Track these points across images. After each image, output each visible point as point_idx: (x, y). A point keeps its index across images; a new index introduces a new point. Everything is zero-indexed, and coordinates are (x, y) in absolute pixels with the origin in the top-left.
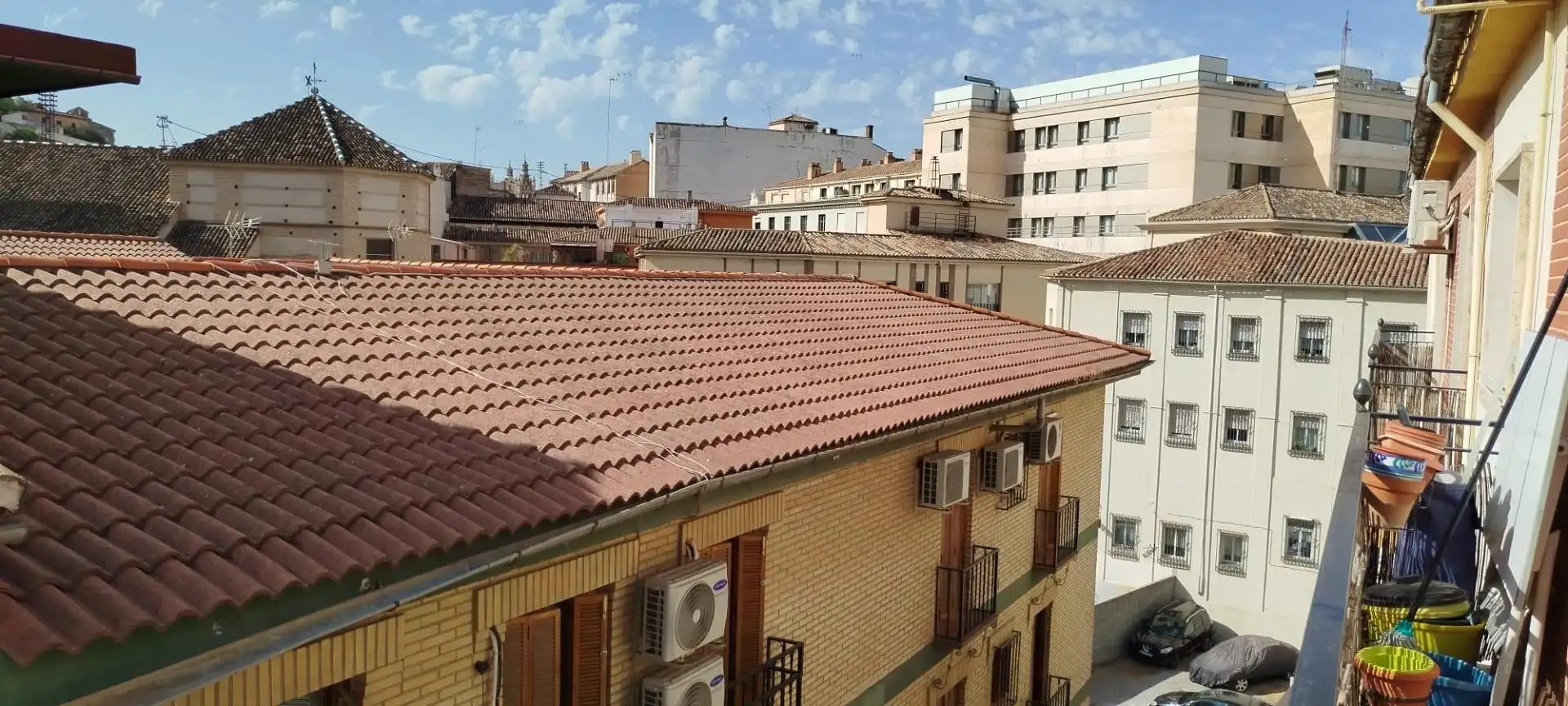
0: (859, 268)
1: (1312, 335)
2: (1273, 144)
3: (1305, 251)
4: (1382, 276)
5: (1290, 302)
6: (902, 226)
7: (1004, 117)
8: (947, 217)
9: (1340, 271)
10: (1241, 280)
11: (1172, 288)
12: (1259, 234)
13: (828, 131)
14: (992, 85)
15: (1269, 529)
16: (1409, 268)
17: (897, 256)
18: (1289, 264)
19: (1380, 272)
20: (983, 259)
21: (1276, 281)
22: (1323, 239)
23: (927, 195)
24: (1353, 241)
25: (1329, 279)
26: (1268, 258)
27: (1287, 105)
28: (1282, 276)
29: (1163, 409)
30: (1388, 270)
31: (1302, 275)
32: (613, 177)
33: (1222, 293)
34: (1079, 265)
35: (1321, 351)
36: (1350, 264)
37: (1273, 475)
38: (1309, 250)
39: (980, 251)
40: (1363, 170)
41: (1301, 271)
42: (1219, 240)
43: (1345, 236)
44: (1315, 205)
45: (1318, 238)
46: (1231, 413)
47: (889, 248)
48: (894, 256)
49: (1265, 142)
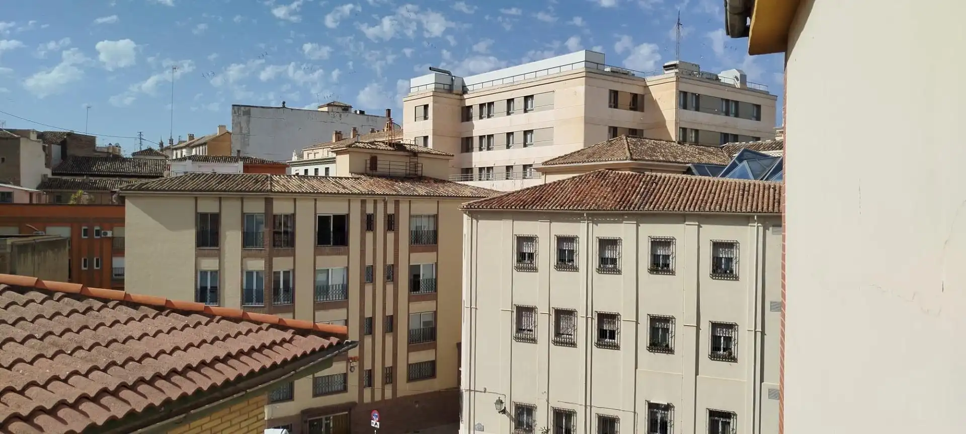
0: (315, 204)
1: (661, 252)
2: (638, 114)
3: (654, 184)
4: (711, 203)
5: (643, 227)
6: (363, 171)
7: (458, 97)
8: (399, 164)
9: (680, 200)
10: (605, 208)
11: (554, 216)
12: (620, 172)
13: (358, 112)
14: (449, 74)
15: (635, 412)
16: (730, 197)
17: (349, 194)
18: (641, 196)
19: (710, 200)
20: (422, 196)
21: (631, 209)
22: (668, 175)
23: (383, 146)
24: (689, 177)
25: (672, 206)
26: (626, 191)
27: (646, 87)
28: (636, 205)
29: (549, 315)
30: (716, 198)
31: (651, 203)
32: (205, 144)
33: (590, 220)
34: (483, 199)
35: (668, 265)
36: (687, 194)
37: (636, 368)
38: (657, 184)
39: (421, 190)
40: (697, 131)
41: (650, 200)
42: (591, 177)
43: (684, 173)
44: (663, 150)
45: (663, 175)
46: (602, 317)
47: (344, 188)
48: (345, 194)
49: (632, 112)
